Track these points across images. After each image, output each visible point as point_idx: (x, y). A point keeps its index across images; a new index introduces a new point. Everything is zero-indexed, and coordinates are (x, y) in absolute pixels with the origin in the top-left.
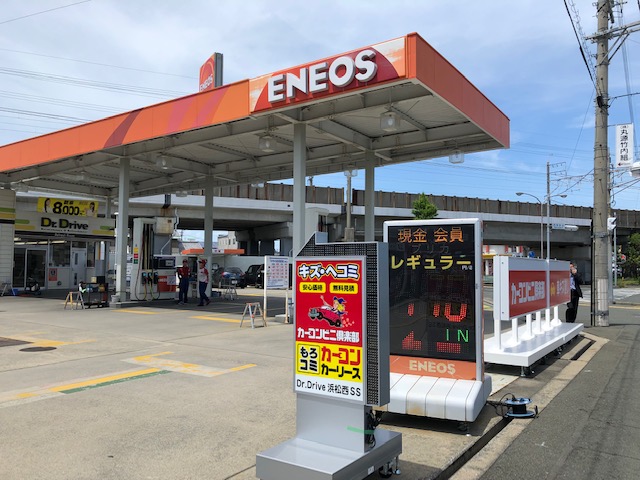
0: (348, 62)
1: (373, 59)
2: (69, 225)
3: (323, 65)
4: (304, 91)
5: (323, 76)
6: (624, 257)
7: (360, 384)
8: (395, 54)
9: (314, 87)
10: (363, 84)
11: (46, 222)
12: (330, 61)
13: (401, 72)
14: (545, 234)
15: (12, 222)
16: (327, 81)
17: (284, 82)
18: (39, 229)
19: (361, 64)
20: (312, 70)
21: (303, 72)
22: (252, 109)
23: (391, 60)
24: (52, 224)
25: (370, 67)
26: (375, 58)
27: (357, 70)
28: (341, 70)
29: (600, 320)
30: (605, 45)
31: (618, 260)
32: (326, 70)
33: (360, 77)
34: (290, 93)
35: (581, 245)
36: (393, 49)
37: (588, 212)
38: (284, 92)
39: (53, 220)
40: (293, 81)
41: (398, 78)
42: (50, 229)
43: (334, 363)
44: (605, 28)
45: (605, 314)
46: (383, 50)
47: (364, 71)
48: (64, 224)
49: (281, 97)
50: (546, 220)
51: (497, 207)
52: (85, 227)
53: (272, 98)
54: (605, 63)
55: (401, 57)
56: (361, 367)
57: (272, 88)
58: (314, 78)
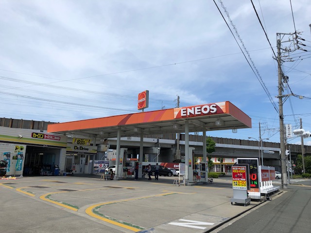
0: (207, 107)
1: (215, 107)
2: (83, 149)
3: (200, 107)
4: (193, 114)
5: (200, 110)
6: (294, 165)
7: (246, 187)
8: (222, 106)
9: (196, 113)
10: (212, 113)
11: (76, 148)
12: (202, 106)
13: (224, 111)
14: (261, 155)
15: (66, 148)
16: (201, 111)
17: (186, 110)
18: (73, 150)
19: (212, 108)
20: (196, 108)
21: (193, 108)
22: (175, 118)
23: (221, 108)
24: (77, 148)
25: (215, 110)
26: (217, 107)
27: (210, 110)
28: (206, 109)
29: (285, 187)
30: (281, 99)
31: (292, 167)
32: (201, 109)
33: (211, 112)
34: (188, 114)
35: (276, 159)
36: (222, 105)
37: (278, 145)
38: (186, 113)
39: (78, 147)
40: (189, 111)
41: (223, 113)
42: (76, 151)
43: (241, 184)
44: (281, 94)
45: (286, 185)
46: (219, 104)
47: (213, 110)
48: (81, 148)
49: (185, 115)
50: (261, 148)
51: (239, 142)
52: (87, 149)
53: (182, 115)
54: (282, 105)
55: (225, 107)
56: (246, 184)
57: (182, 112)
58: (196, 110)
